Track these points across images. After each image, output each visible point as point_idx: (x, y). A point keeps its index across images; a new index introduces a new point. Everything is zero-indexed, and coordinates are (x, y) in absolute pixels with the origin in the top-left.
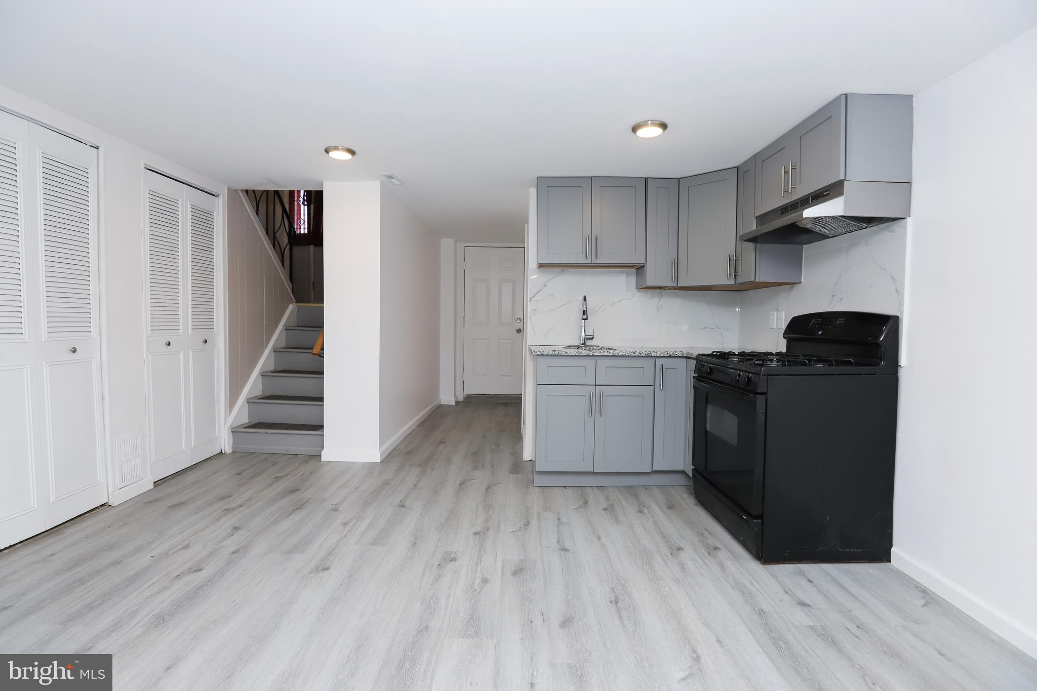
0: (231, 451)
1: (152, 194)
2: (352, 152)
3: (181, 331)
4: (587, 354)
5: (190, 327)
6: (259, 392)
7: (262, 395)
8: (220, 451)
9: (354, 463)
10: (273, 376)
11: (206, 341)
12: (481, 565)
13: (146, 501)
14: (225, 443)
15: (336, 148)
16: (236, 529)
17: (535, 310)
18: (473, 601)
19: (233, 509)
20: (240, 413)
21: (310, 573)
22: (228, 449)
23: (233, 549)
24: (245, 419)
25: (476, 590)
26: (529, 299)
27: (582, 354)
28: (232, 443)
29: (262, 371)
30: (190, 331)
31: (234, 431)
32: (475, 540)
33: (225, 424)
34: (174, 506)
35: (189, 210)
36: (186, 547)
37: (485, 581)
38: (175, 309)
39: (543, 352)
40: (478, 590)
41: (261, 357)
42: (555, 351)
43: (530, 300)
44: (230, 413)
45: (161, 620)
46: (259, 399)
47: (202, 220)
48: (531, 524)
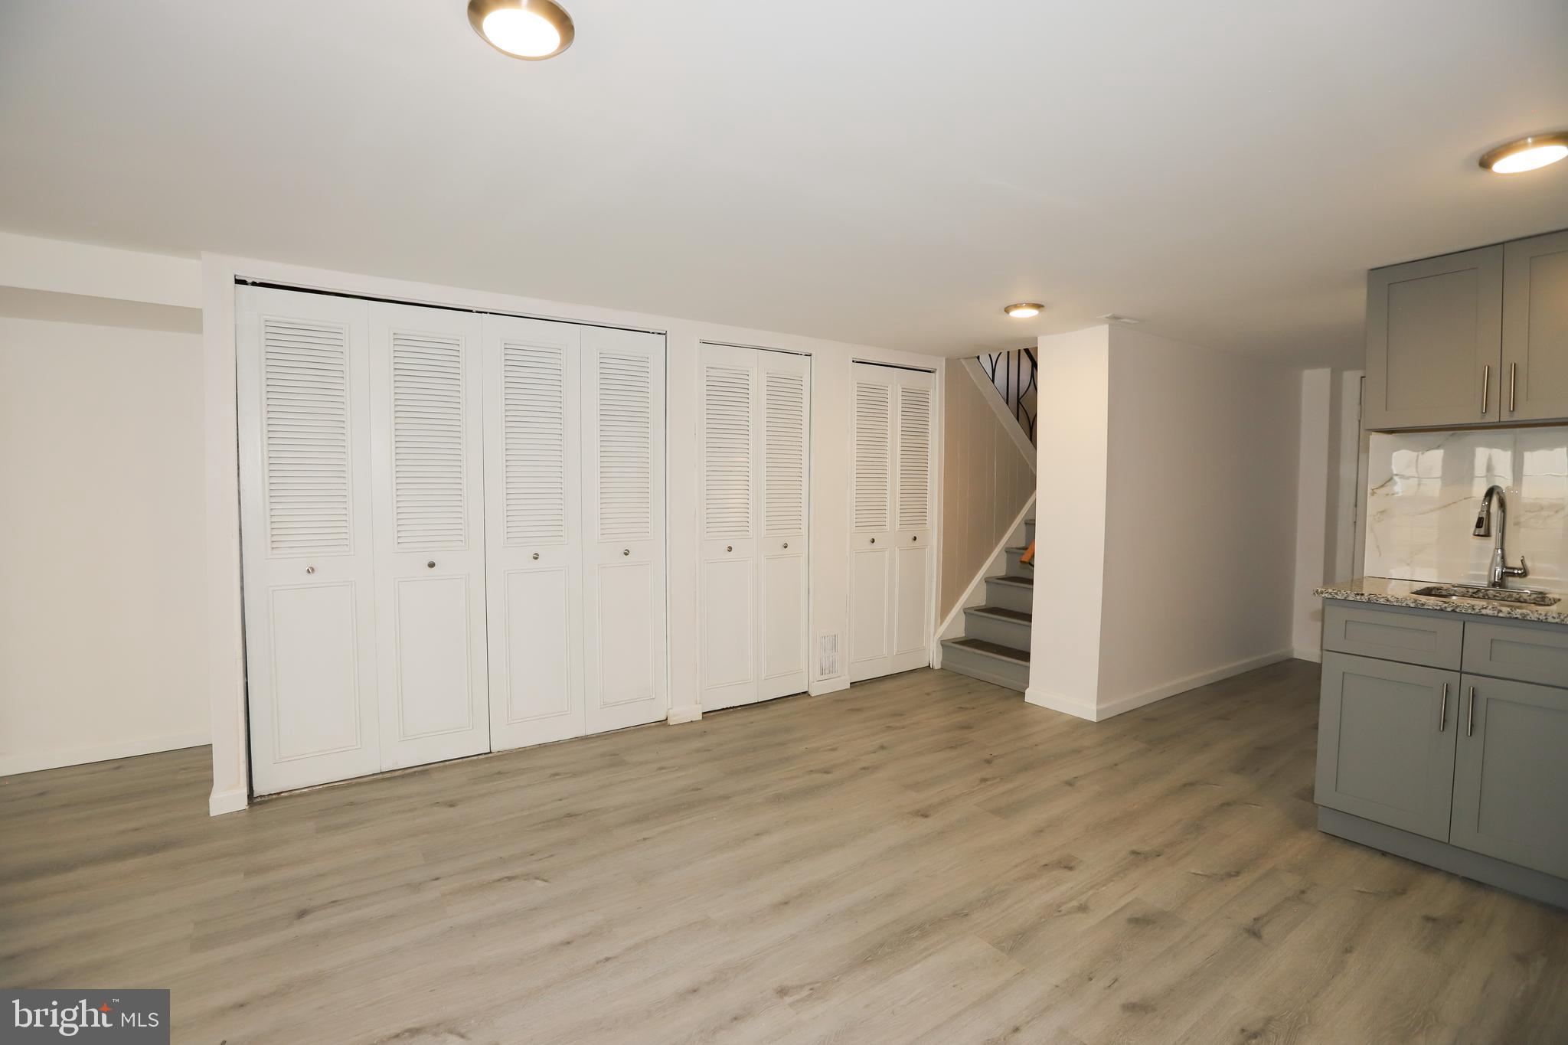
0: (940, 667)
1: (861, 386)
2: (1038, 306)
3: (887, 527)
4: (1438, 608)
5: (898, 523)
6: (981, 601)
7: (985, 606)
8: (927, 665)
9: (1062, 714)
10: (998, 584)
11: (915, 539)
12: (1097, 889)
13: (836, 699)
14: (934, 657)
15: (1016, 306)
16: (882, 748)
17: (1383, 512)
18: (1043, 920)
19: (895, 728)
20: (955, 625)
21: (909, 813)
22: (937, 665)
23: (864, 765)
24: (960, 632)
25: (1060, 911)
26: (1369, 491)
27: (1426, 607)
28: (941, 658)
29: (987, 576)
30: (898, 527)
31: (945, 645)
32: (1125, 859)
33: (934, 635)
34: (853, 710)
35: (900, 393)
36: (833, 750)
37: (1083, 908)
38: (882, 504)
39: (1336, 593)
40: (1062, 913)
41: (987, 559)
42: (1362, 595)
43: (1373, 494)
44: (941, 623)
45: (778, 799)
46: (976, 610)
47: (916, 402)
48: (1239, 878)
